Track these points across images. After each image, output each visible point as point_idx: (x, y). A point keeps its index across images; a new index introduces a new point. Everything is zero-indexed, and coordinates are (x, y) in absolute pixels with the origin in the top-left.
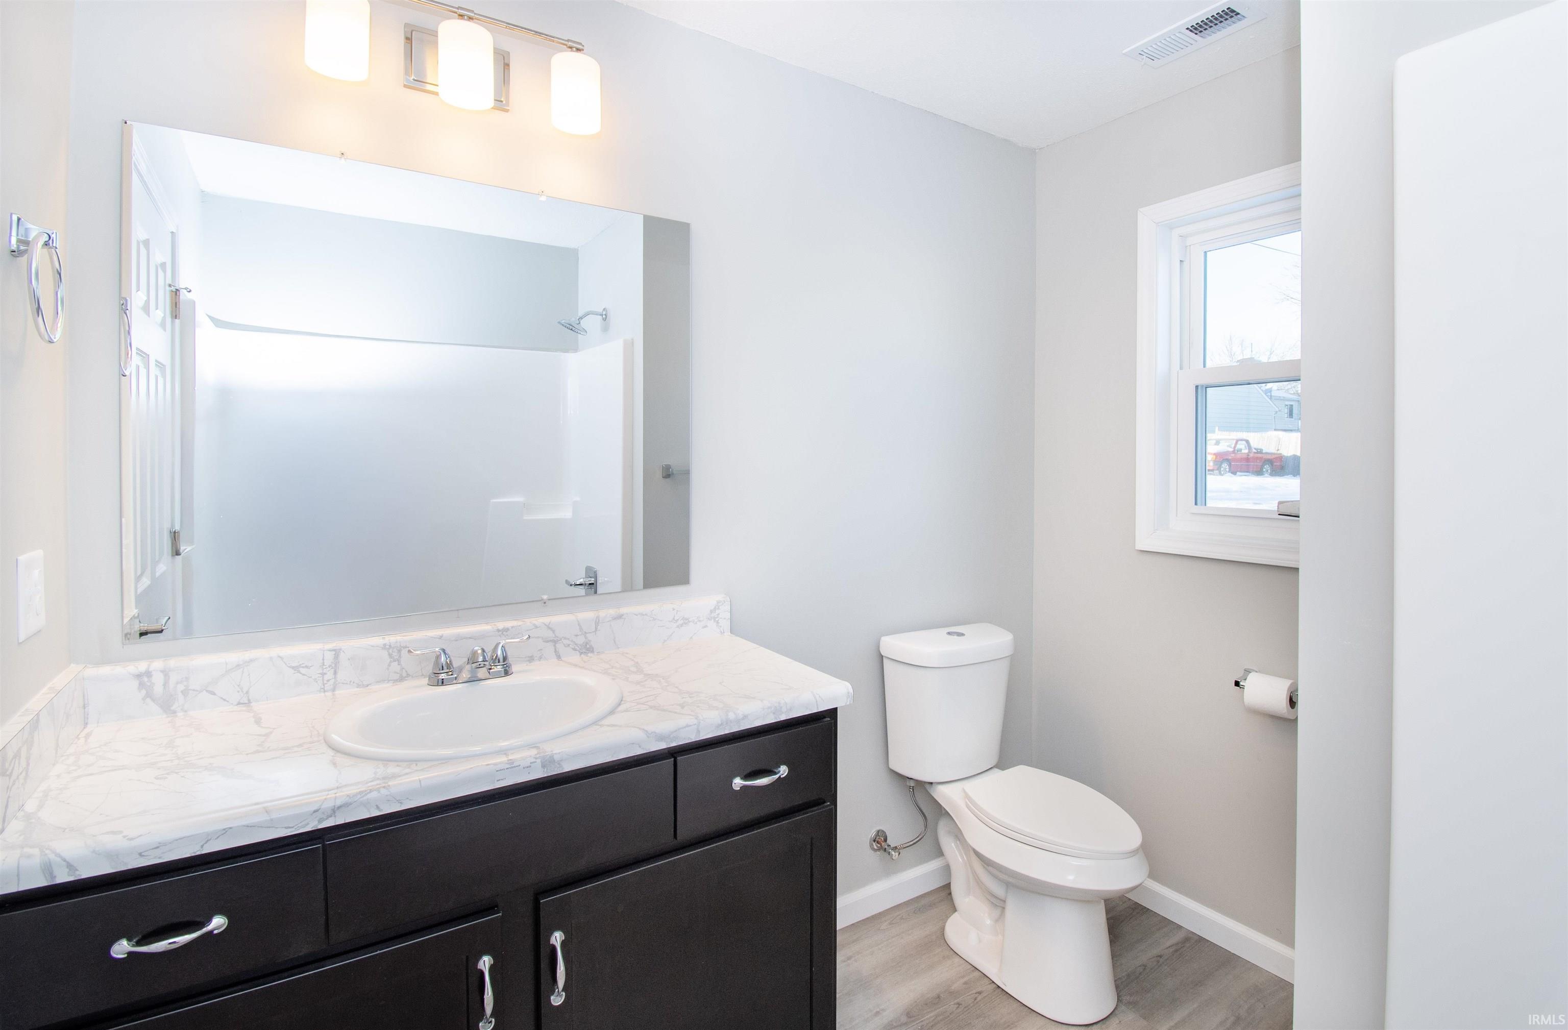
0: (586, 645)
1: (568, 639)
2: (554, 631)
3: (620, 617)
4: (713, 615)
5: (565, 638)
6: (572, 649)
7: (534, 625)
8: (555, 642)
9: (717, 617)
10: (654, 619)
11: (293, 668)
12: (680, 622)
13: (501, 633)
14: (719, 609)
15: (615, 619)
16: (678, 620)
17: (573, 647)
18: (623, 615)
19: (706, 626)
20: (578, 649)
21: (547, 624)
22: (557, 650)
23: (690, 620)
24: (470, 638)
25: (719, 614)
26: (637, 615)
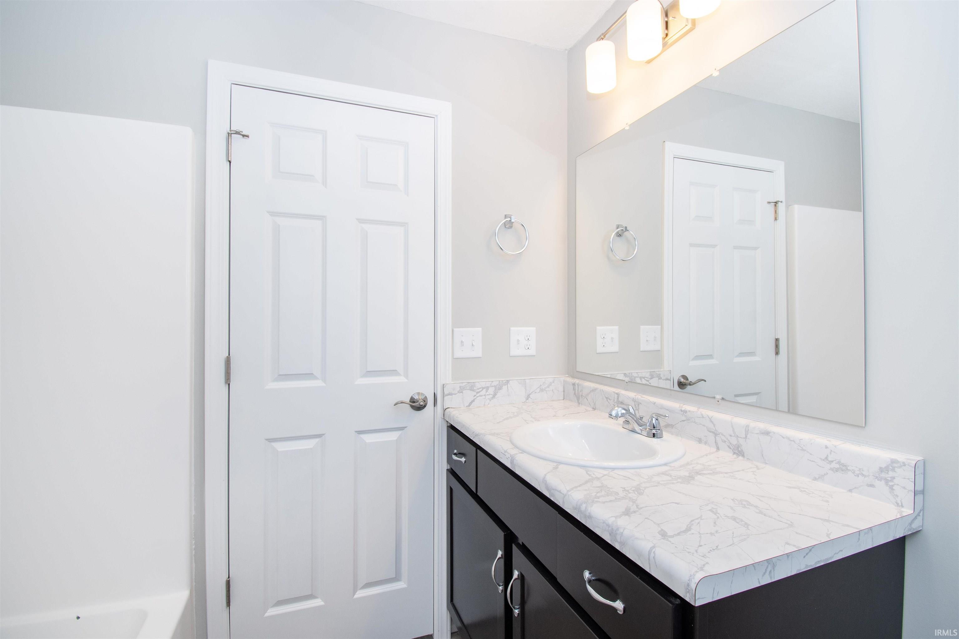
0: (738, 448)
1: (725, 436)
2: (714, 425)
3: (767, 433)
4: (883, 475)
5: (722, 435)
6: (727, 445)
7: (702, 415)
8: (716, 434)
9: (891, 481)
10: (803, 450)
11: (606, 398)
12: (835, 465)
13: (682, 413)
14: (893, 470)
15: (762, 434)
16: (832, 461)
17: (728, 445)
18: (770, 433)
19: (872, 486)
20: (732, 448)
21: (710, 417)
22: (717, 441)
23: (849, 468)
24: (667, 410)
25: (894, 478)
26: (784, 438)
